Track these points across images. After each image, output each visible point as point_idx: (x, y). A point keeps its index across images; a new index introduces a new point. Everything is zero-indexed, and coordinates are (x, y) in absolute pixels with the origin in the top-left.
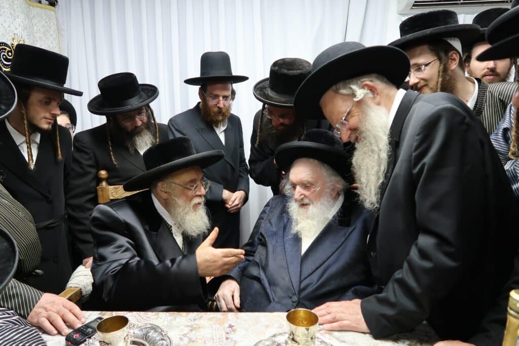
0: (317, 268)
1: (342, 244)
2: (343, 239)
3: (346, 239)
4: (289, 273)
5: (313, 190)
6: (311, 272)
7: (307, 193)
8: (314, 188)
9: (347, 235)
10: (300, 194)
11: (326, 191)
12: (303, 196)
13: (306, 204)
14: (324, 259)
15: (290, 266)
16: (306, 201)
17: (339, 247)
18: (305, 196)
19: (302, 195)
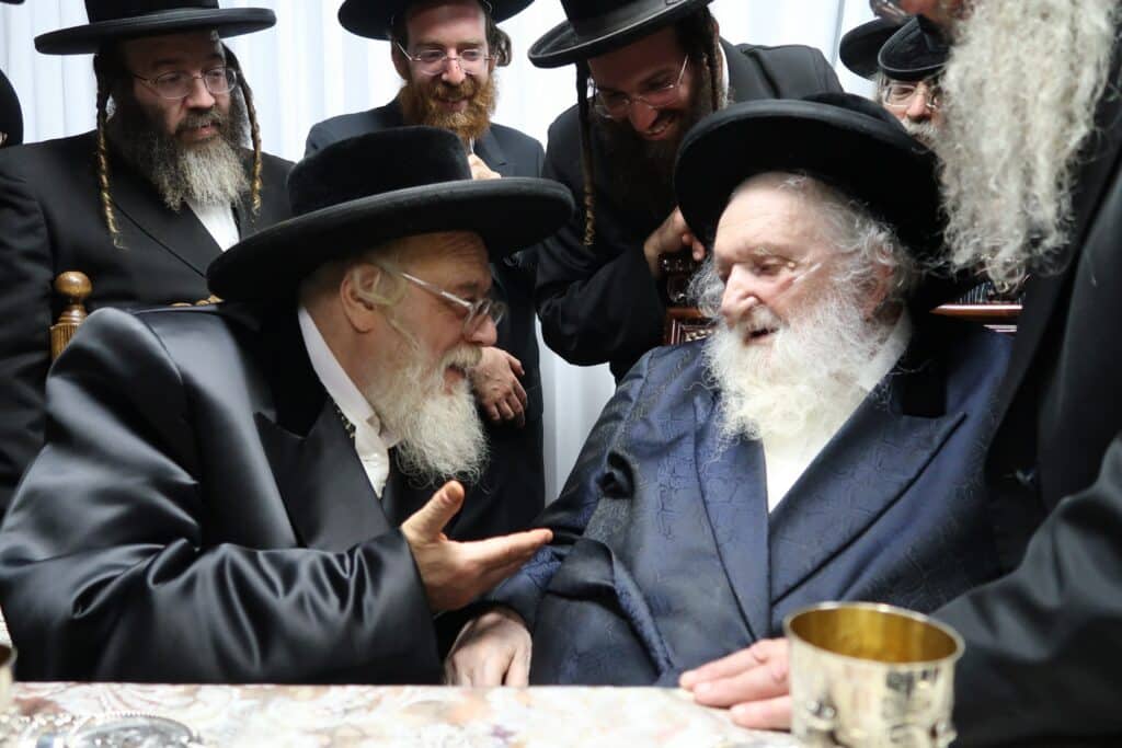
0: (833, 556)
1: (921, 472)
2: (924, 455)
3: (934, 455)
4: (726, 571)
5: (785, 274)
6: (810, 567)
7: (764, 286)
8: (793, 269)
9: (937, 441)
10: (741, 292)
11: (837, 280)
12: (751, 300)
13: (763, 333)
14: (858, 525)
15: (727, 547)
16: (762, 318)
17: (911, 483)
18: (761, 301)
19: (748, 295)
